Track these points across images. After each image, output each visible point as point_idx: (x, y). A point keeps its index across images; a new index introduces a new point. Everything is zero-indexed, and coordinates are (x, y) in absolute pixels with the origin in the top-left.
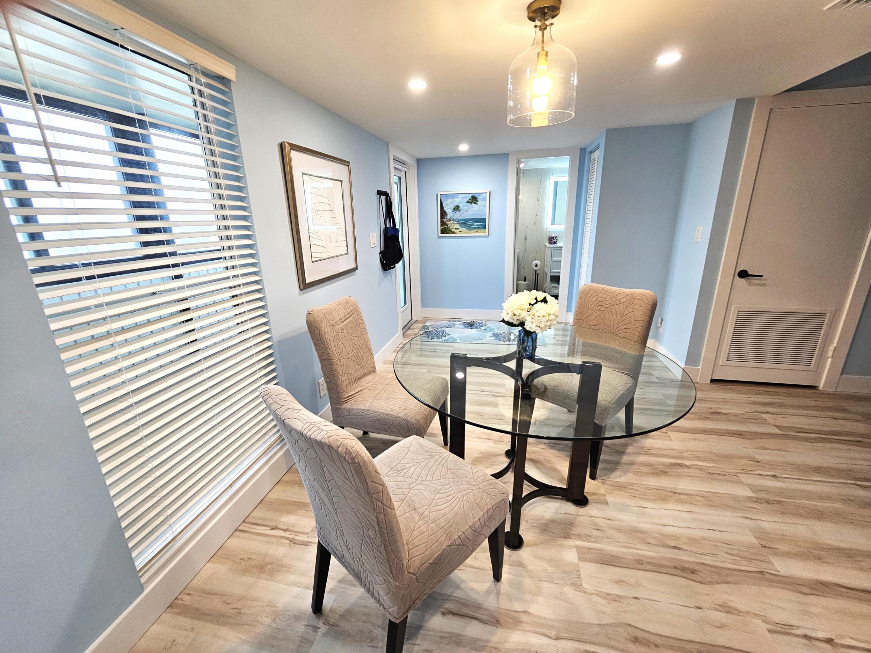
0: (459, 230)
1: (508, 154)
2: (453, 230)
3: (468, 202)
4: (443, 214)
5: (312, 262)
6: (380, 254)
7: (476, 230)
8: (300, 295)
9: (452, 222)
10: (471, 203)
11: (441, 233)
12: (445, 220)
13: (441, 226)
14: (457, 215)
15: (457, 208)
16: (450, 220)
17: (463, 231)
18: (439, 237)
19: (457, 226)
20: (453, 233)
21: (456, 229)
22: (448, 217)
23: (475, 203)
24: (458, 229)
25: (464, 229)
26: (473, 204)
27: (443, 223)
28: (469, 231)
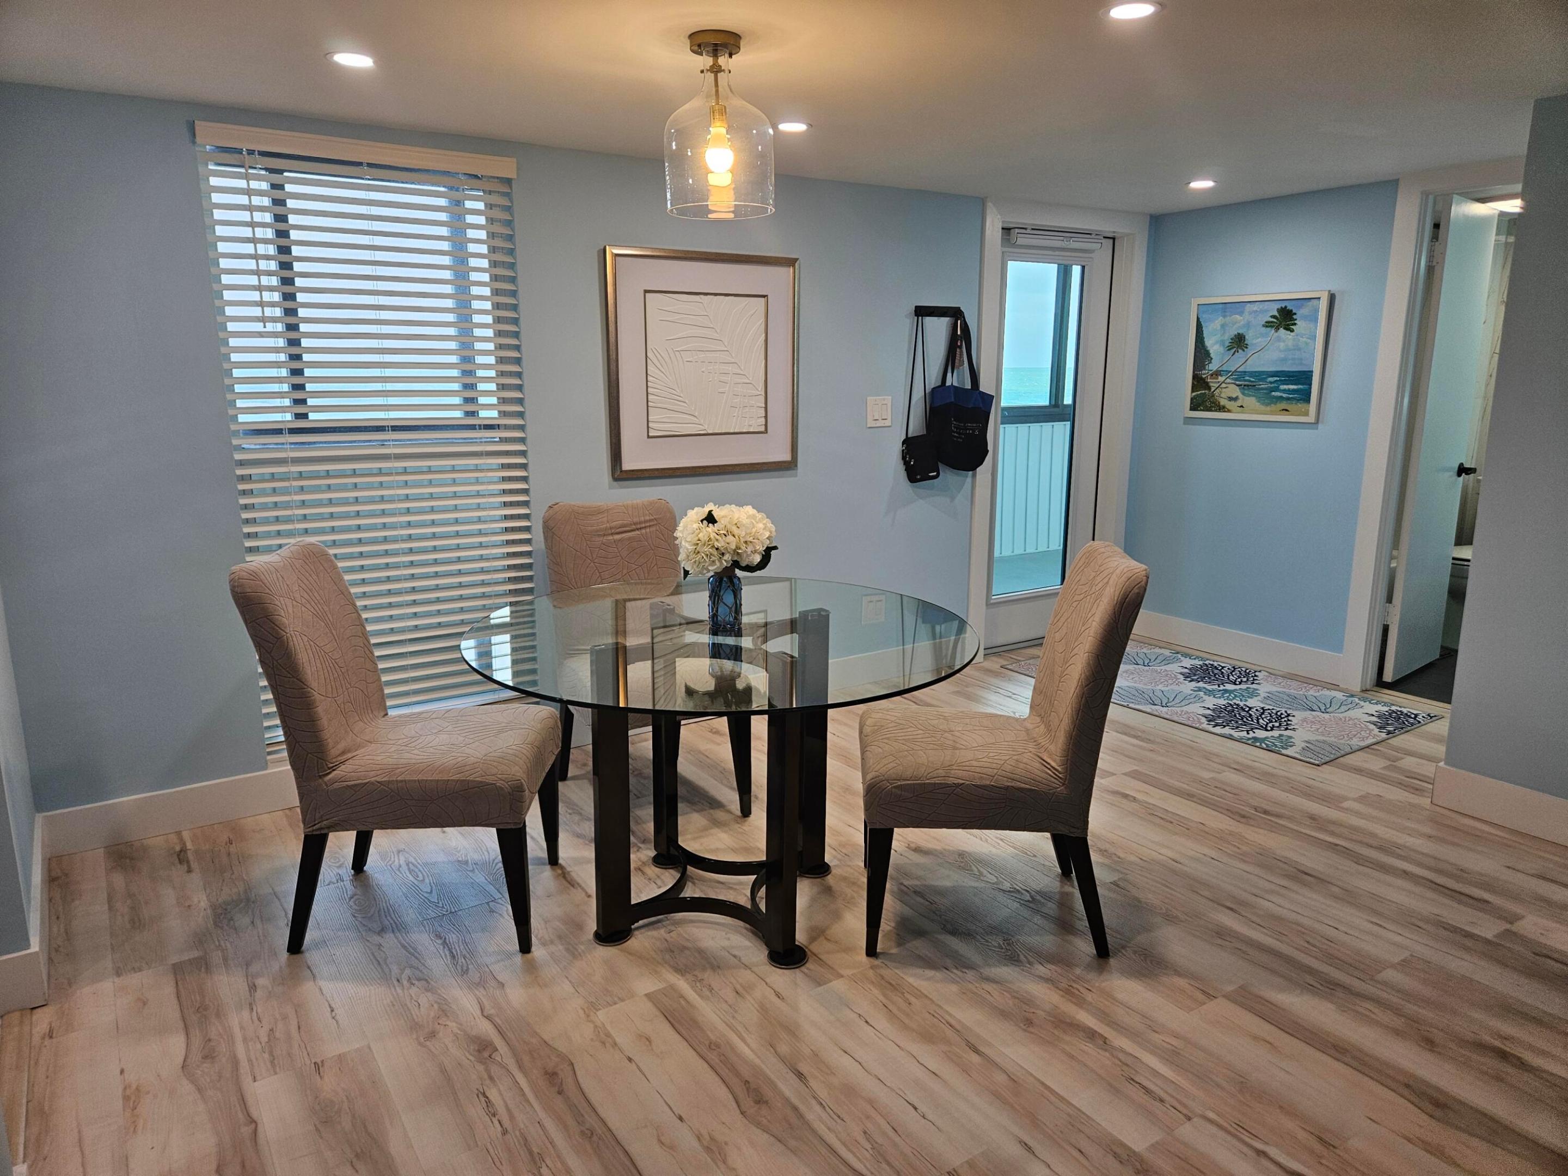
0: (1239, 403)
1: (1397, 181)
2: (1223, 402)
3: (1268, 325)
4: (1202, 354)
5: (649, 437)
6: (904, 443)
7: (1283, 405)
8: (610, 488)
9: (1221, 379)
10: (1277, 329)
11: (1193, 408)
12: (1204, 374)
13: (1194, 389)
14: (1238, 362)
15: (1239, 342)
16: (1217, 374)
17: (1252, 408)
18: (1188, 421)
19: (1234, 391)
20: (1222, 409)
21: (1230, 399)
22: (1213, 366)
23: (1288, 328)
24: (1236, 399)
25: (1250, 401)
26: (1282, 330)
27: (1199, 382)
28: (1263, 408)
